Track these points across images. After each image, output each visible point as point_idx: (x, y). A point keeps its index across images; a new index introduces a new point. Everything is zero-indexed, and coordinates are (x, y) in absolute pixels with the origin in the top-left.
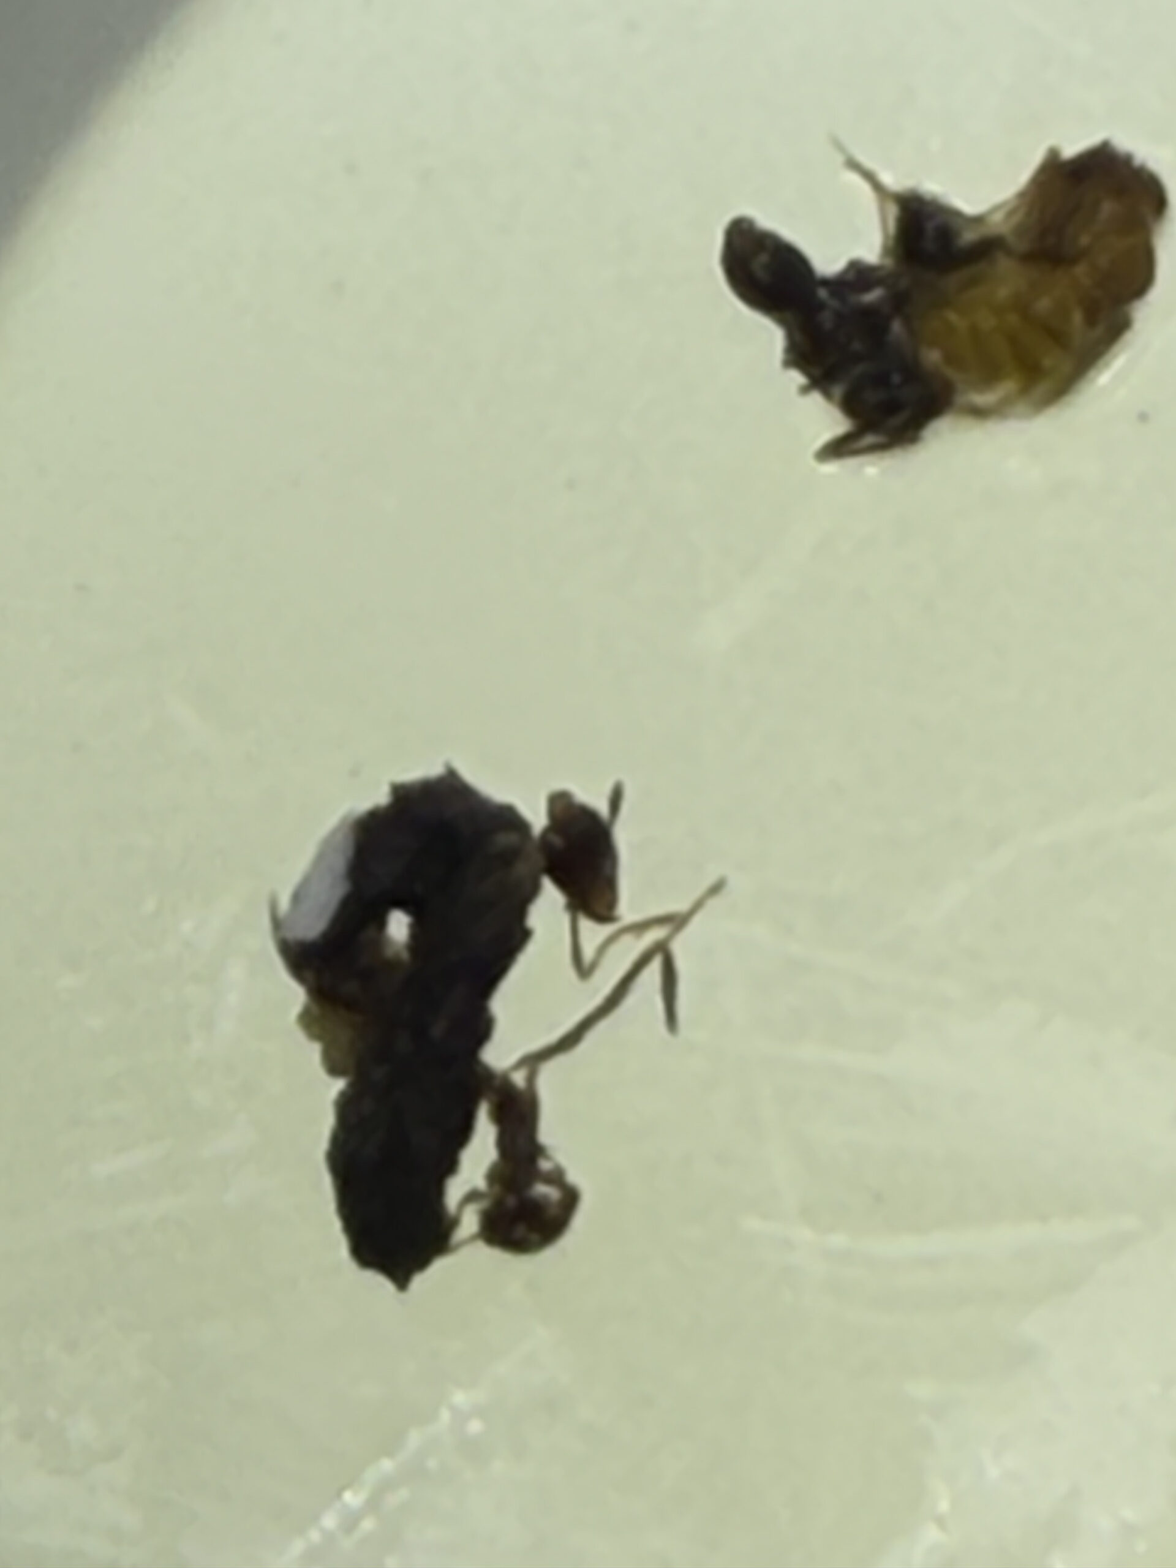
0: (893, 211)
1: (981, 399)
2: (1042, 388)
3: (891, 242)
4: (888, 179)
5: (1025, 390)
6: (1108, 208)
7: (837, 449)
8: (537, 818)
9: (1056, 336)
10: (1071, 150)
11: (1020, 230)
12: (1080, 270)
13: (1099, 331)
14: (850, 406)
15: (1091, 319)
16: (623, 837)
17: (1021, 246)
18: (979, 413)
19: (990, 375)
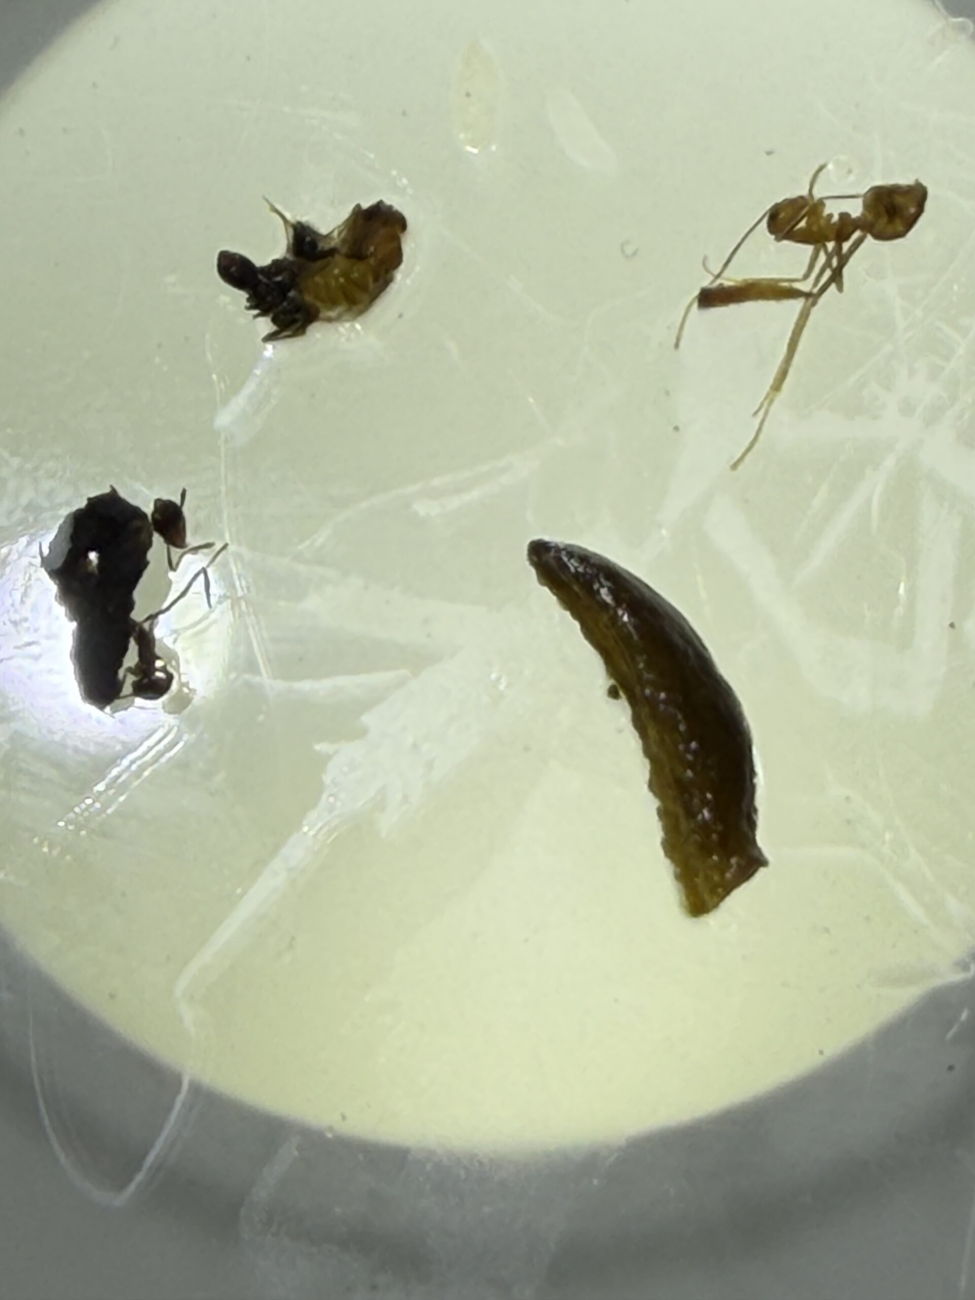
0: (291, 232)
1: (332, 314)
2: (355, 309)
3: (291, 246)
4: (288, 216)
5: (349, 310)
6: (382, 232)
7: (271, 337)
8: (148, 509)
9: (363, 288)
10: (365, 205)
11: (344, 241)
12: (372, 261)
13: (381, 282)
14: (274, 321)
15: (376, 279)
16: (186, 511)
17: (344, 250)
18: (329, 320)
19: (333, 303)
